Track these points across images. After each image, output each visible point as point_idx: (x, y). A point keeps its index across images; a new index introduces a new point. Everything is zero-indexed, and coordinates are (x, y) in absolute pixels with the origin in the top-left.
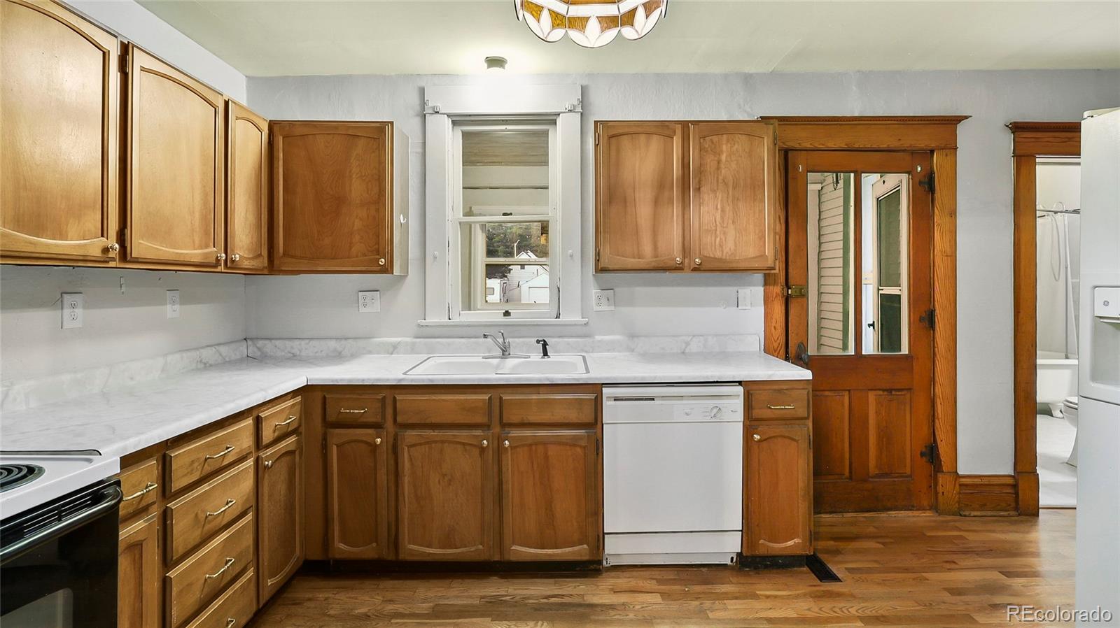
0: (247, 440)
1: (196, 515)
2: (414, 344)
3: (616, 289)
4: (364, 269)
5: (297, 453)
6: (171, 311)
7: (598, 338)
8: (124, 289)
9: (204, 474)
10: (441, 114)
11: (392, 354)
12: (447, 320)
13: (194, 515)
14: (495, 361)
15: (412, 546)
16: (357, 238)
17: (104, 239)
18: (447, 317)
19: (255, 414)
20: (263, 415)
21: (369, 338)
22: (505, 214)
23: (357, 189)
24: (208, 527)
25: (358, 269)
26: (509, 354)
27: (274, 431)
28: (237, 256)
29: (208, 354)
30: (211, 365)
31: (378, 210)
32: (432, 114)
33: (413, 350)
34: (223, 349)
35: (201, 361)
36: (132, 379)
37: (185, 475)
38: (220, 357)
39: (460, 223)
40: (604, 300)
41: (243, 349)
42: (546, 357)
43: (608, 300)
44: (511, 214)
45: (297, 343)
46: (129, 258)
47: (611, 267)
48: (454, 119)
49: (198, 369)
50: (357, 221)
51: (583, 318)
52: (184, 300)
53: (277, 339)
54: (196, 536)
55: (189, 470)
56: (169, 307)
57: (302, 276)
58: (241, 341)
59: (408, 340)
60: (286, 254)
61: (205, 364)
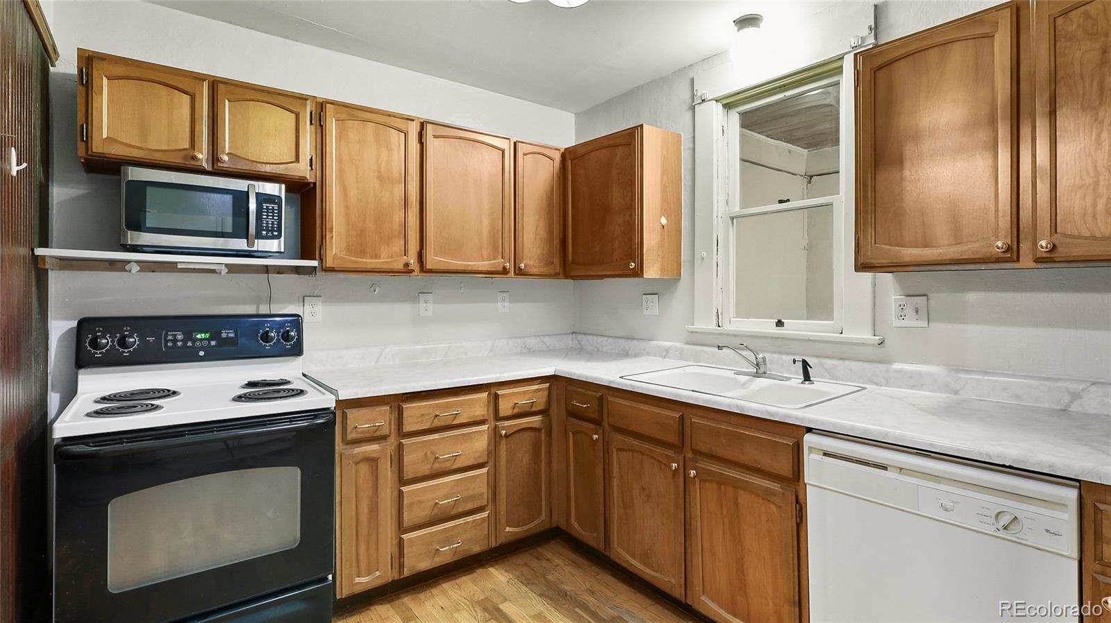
0: (480, 409)
1: (426, 453)
2: (682, 350)
3: (931, 295)
4: (621, 273)
5: (543, 431)
6: (503, 307)
7: (897, 366)
8: (462, 291)
9: (434, 425)
10: (708, 101)
11: (665, 358)
12: (713, 326)
13: (423, 453)
14: (744, 378)
15: (619, 550)
16: (616, 244)
17: (406, 257)
18: (714, 323)
19: (493, 390)
20: (500, 392)
21: (649, 340)
22: (780, 202)
23: (616, 198)
24: (437, 465)
25: (617, 273)
26: (765, 373)
27: (514, 408)
28: (523, 265)
29: (533, 342)
30: (534, 351)
31: (631, 215)
32: (701, 103)
33: (681, 355)
34: (546, 339)
35: (525, 347)
36: (466, 353)
37: (417, 423)
38: (544, 346)
39: (732, 219)
40: (909, 311)
41: (570, 341)
42: (807, 382)
43: (917, 311)
44: (788, 200)
45: (600, 339)
46: (425, 269)
47: (876, 262)
48: (725, 102)
49: (521, 353)
50: (617, 226)
51: (874, 336)
52: (513, 300)
53: (589, 334)
54: (425, 469)
55: (420, 420)
56: (500, 304)
57: (606, 280)
58: (569, 334)
59: (678, 345)
60: (573, 262)
61: (529, 349)
